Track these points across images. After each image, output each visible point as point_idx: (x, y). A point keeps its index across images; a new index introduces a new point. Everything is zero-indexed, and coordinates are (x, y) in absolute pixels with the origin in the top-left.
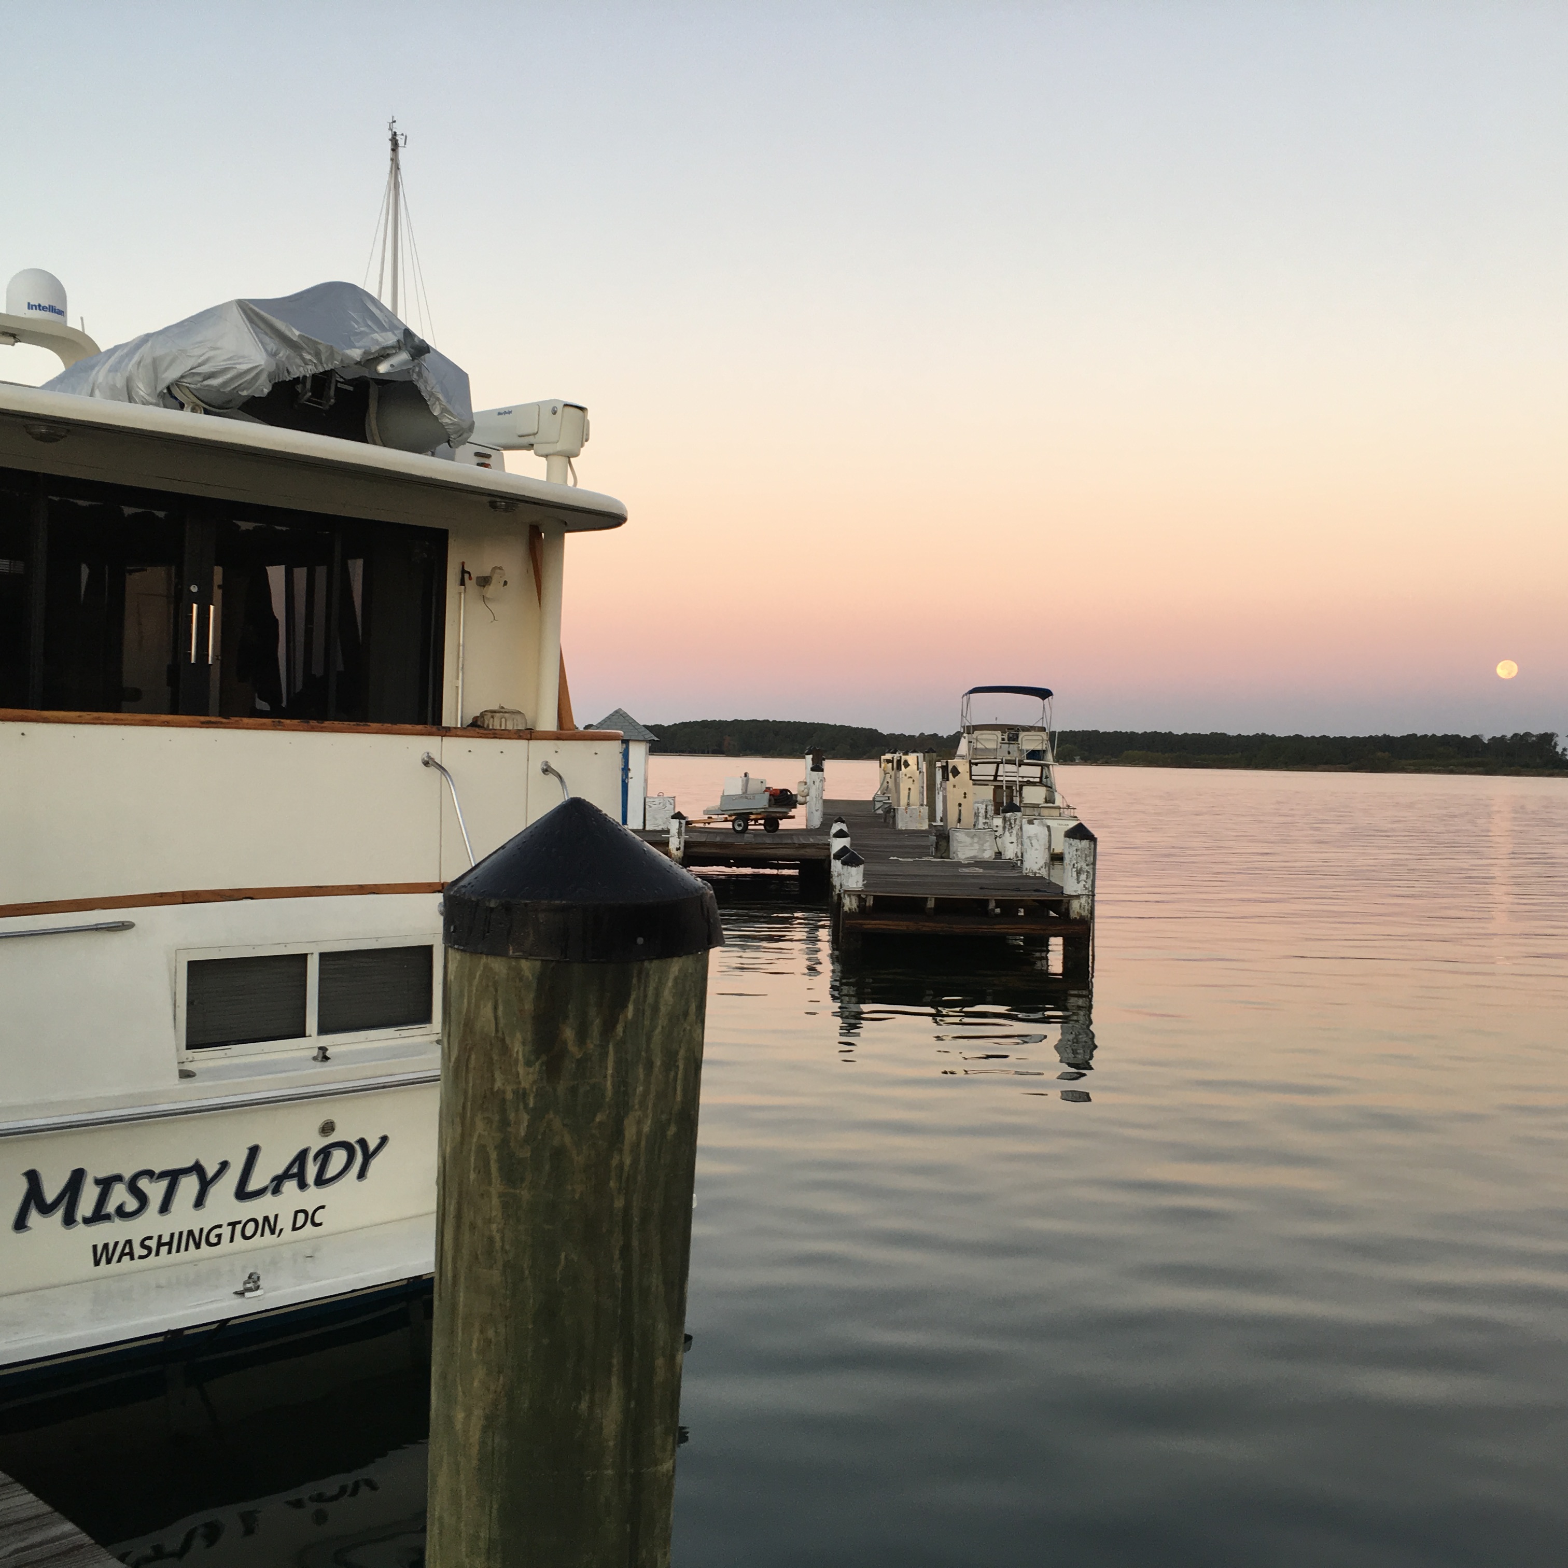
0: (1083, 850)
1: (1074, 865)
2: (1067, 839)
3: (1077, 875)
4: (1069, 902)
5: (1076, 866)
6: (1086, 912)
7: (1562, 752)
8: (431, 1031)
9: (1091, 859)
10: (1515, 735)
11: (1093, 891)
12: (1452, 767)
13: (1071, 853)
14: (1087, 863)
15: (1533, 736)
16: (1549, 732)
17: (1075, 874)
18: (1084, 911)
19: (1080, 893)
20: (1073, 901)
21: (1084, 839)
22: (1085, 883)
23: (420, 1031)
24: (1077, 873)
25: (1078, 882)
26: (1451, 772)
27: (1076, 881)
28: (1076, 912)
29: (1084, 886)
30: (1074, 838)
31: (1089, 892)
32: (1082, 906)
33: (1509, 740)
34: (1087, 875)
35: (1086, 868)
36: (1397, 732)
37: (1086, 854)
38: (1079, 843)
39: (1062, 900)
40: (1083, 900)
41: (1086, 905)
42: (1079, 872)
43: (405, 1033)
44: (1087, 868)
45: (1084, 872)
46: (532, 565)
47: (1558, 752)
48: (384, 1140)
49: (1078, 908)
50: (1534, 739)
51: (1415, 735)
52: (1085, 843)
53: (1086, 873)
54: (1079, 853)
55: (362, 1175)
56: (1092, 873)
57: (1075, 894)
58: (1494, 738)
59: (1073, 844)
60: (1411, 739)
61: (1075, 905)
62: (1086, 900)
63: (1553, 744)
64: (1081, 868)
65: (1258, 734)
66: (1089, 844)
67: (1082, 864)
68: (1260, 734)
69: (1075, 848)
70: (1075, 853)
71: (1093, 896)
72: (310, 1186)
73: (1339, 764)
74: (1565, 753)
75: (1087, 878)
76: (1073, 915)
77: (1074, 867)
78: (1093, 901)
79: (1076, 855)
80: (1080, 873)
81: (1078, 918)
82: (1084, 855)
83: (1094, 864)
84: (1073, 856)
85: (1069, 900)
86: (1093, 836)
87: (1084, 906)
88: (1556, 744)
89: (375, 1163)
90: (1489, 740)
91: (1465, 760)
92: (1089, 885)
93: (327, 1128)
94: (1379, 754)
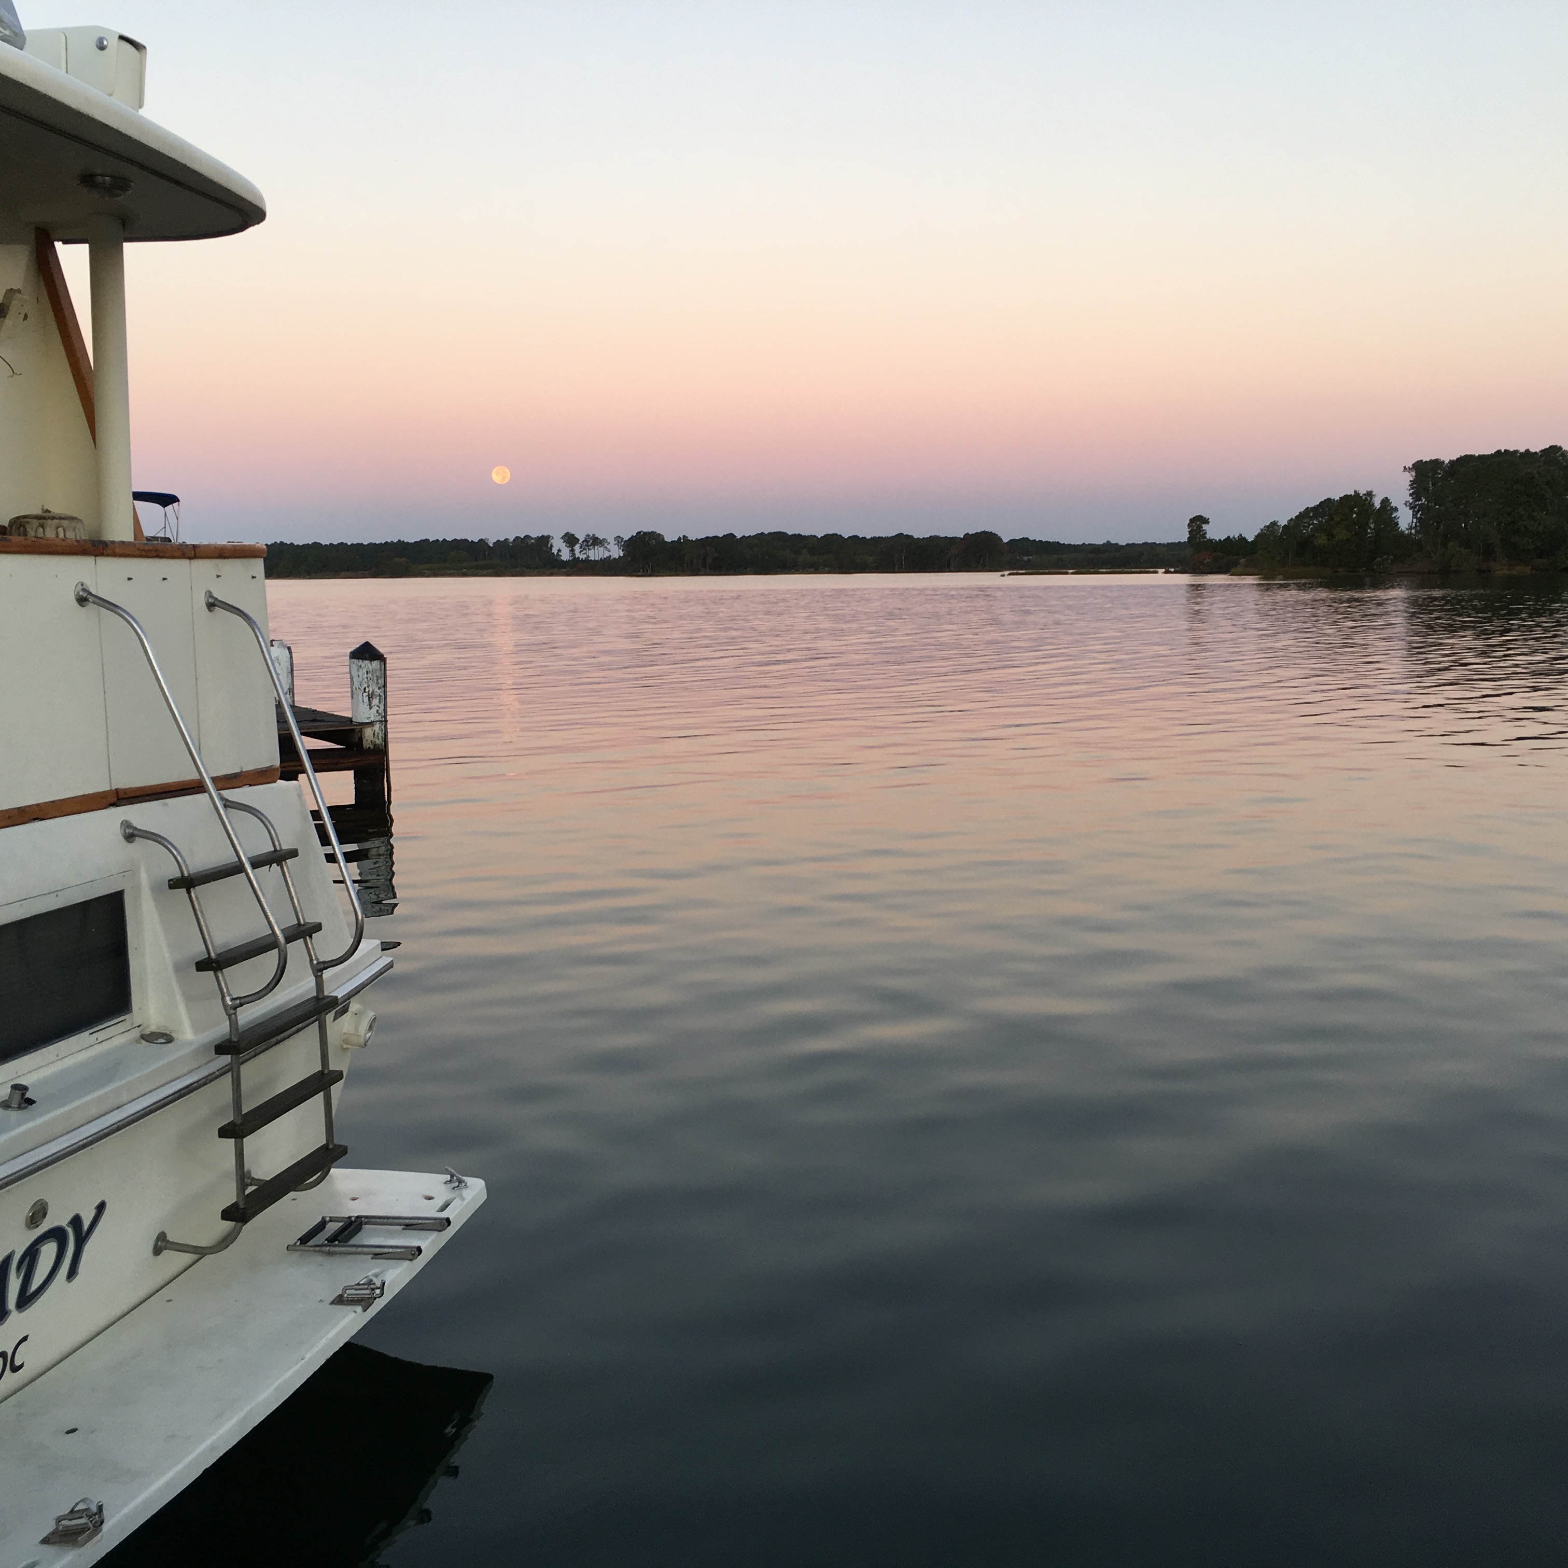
0: (374, 671)
1: (365, 689)
2: (355, 661)
3: (369, 700)
4: (361, 731)
5: (367, 690)
6: (380, 740)
7: (557, 553)
8: (133, 1024)
9: (381, 681)
10: (517, 538)
11: (385, 717)
12: (464, 570)
13: (361, 676)
14: (379, 686)
15: (532, 539)
16: (545, 534)
17: (366, 699)
18: (379, 739)
19: (372, 719)
20: (366, 730)
21: (374, 660)
22: (378, 708)
23: (121, 1028)
24: (369, 698)
25: (371, 708)
26: (465, 575)
27: (368, 707)
28: (369, 741)
29: (377, 711)
30: (363, 659)
31: (382, 718)
32: (376, 734)
33: (512, 543)
34: (380, 699)
35: (377, 691)
36: (411, 537)
37: (377, 677)
38: (369, 665)
39: (354, 729)
40: (377, 727)
41: (380, 732)
42: (370, 697)
43: (101, 1035)
44: (379, 691)
45: (376, 696)
46: (45, 293)
47: (553, 553)
48: (101, 1207)
49: (372, 735)
50: (533, 541)
51: (427, 540)
52: (376, 664)
53: (378, 698)
54: (370, 675)
55: (72, 1273)
56: (383, 697)
57: (367, 721)
58: (498, 541)
59: (363, 665)
60: (424, 544)
61: (368, 733)
62: (379, 727)
63: (549, 546)
64: (373, 692)
65: (276, 543)
66: (380, 665)
67: (373, 688)
68: (278, 542)
69: (365, 671)
70: (365, 675)
71: (386, 721)
72: (11, 1311)
73: (361, 570)
74: (560, 554)
75: (380, 703)
76: (366, 744)
77: (365, 691)
78: (386, 727)
79: (367, 678)
80: (372, 697)
81: (372, 747)
82: (375, 678)
83: (385, 686)
84: (363, 680)
85: (361, 729)
86: (382, 655)
87: (378, 733)
88: (552, 546)
89: (90, 1248)
90: (494, 543)
91: (476, 563)
92: (381, 710)
93: (38, 1213)
94: (397, 559)
